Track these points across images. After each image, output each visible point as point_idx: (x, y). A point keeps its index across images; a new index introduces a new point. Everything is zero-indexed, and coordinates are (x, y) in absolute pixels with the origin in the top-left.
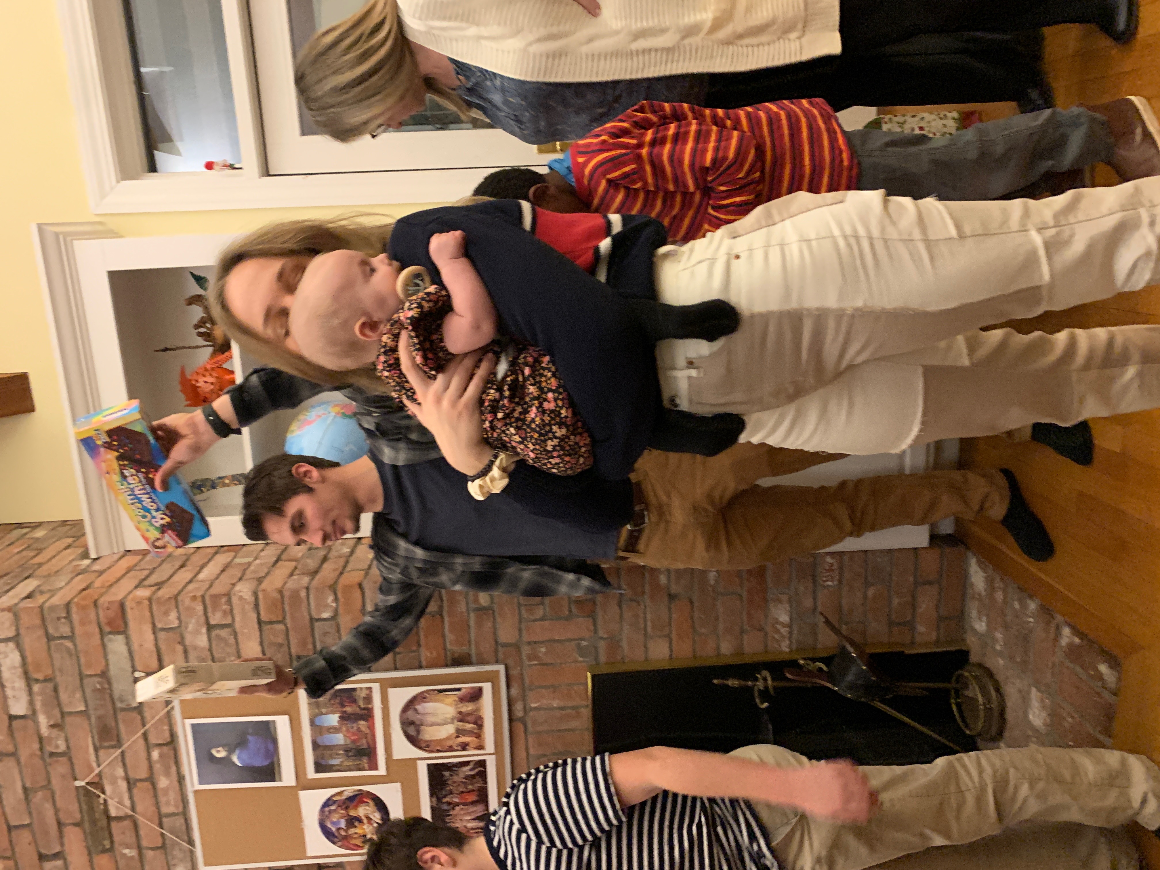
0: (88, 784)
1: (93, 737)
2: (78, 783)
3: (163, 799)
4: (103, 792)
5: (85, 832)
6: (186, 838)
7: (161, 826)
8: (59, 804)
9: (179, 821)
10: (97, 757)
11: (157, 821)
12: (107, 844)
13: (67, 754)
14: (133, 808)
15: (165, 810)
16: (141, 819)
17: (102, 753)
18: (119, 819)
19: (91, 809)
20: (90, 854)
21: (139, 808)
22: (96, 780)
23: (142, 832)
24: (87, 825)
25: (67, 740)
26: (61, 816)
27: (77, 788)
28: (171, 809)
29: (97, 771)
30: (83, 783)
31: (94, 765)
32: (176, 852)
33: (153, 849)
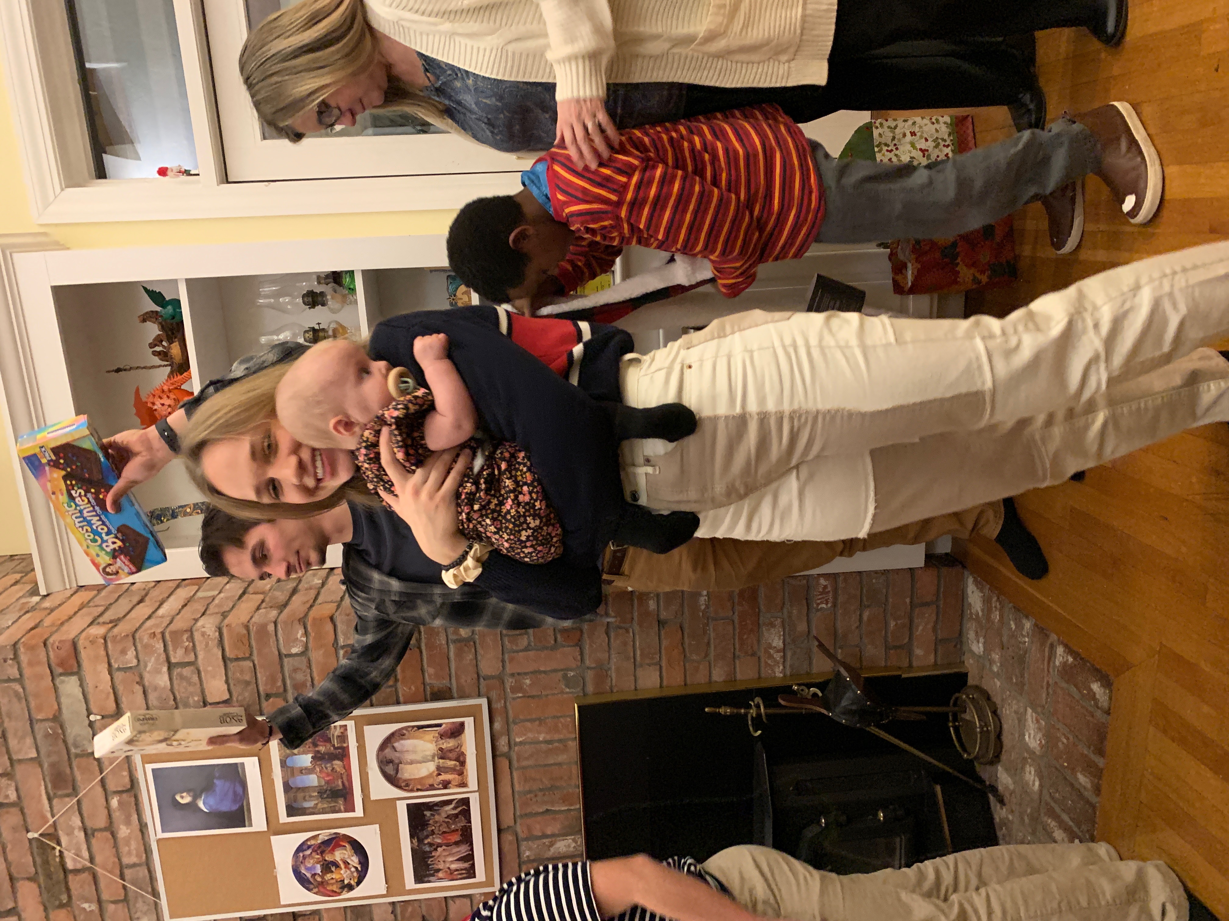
0: (41, 835)
1: (46, 788)
2: (30, 835)
3: (124, 850)
4: (59, 843)
5: (40, 887)
6: (150, 890)
7: (122, 877)
8: (10, 857)
9: (143, 872)
10: (51, 807)
11: (118, 872)
12: (64, 898)
13: (18, 804)
14: (92, 860)
15: (126, 860)
16: (99, 870)
17: (55, 802)
18: (76, 871)
19: (46, 862)
20: (46, 909)
21: (98, 859)
22: (52, 831)
23: (102, 884)
24: (41, 879)
25: (17, 790)
26: (13, 869)
27: (30, 840)
28: (134, 859)
29: (51, 822)
30: (36, 835)
31: (49, 815)
32: (140, 904)
33: (114, 902)
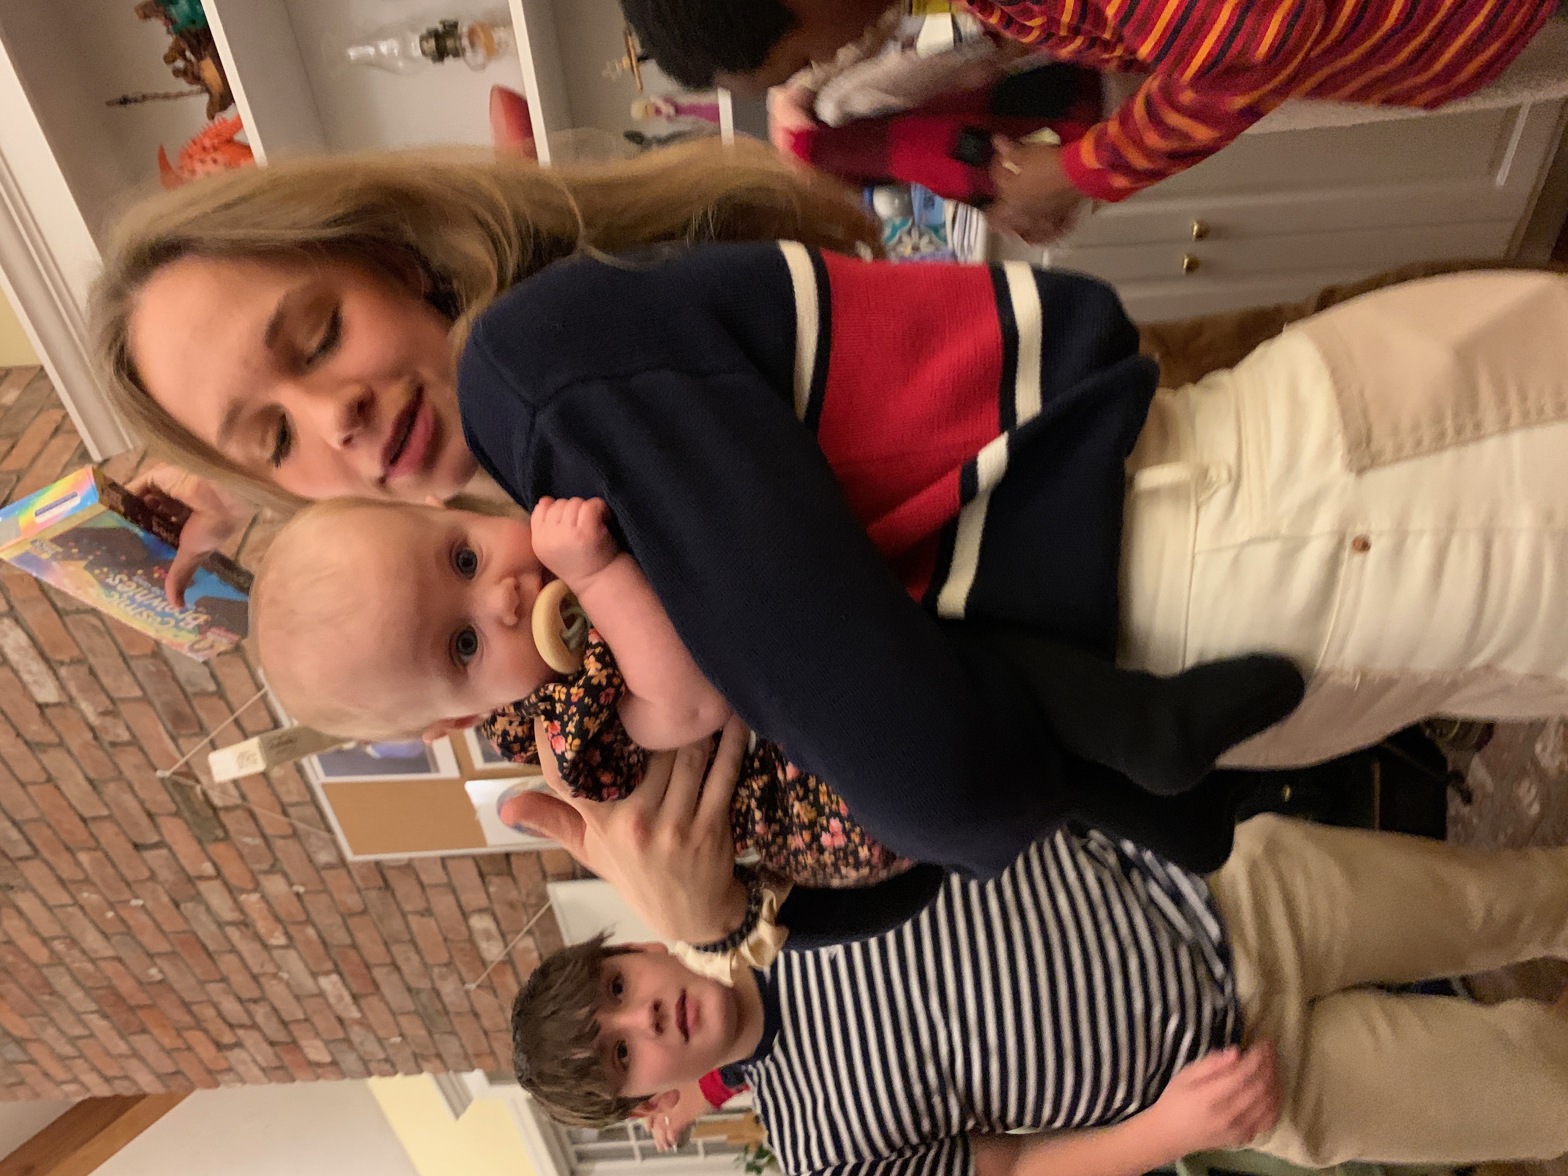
0: (174, 773)
1: (164, 726)
2: (160, 774)
3: (281, 790)
4: (198, 781)
5: (187, 822)
6: (323, 827)
7: (285, 813)
8: (142, 794)
9: (310, 811)
10: (177, 746)
11: (279, 810)
12: (220, 833)
13: (135, 742)
14: (243, 797)
15: (286, 799)
16: (258, 810)
17: (181, 741)
18: (227, 809)
19: (187, 800)
20: (200, 842)
21: (251, 796)
22: (184, 769)
23: (263, 822)
24: (187, 815)
25: (128, 728)
26: (148, 805)
27: (162, 780)
28: (295, 798)
29: (182, 761)
30: (167, 774)
31: (177, 755)
32: (313, 840)
33: (284, 837)
